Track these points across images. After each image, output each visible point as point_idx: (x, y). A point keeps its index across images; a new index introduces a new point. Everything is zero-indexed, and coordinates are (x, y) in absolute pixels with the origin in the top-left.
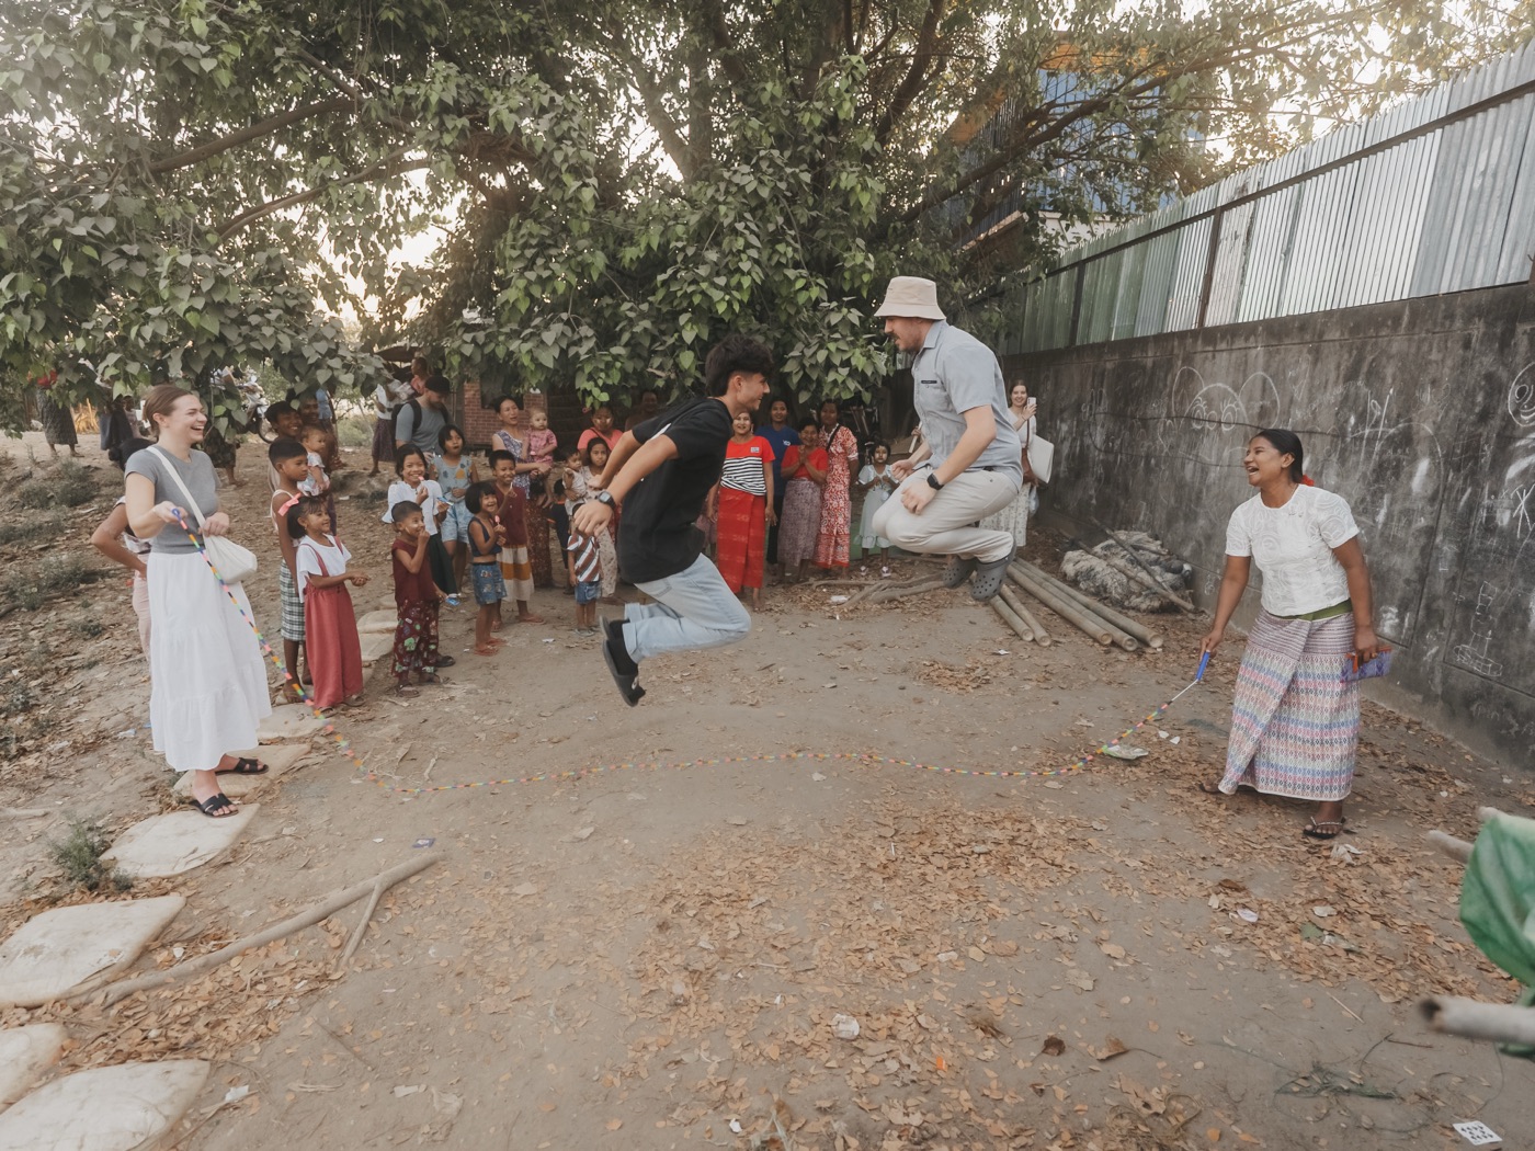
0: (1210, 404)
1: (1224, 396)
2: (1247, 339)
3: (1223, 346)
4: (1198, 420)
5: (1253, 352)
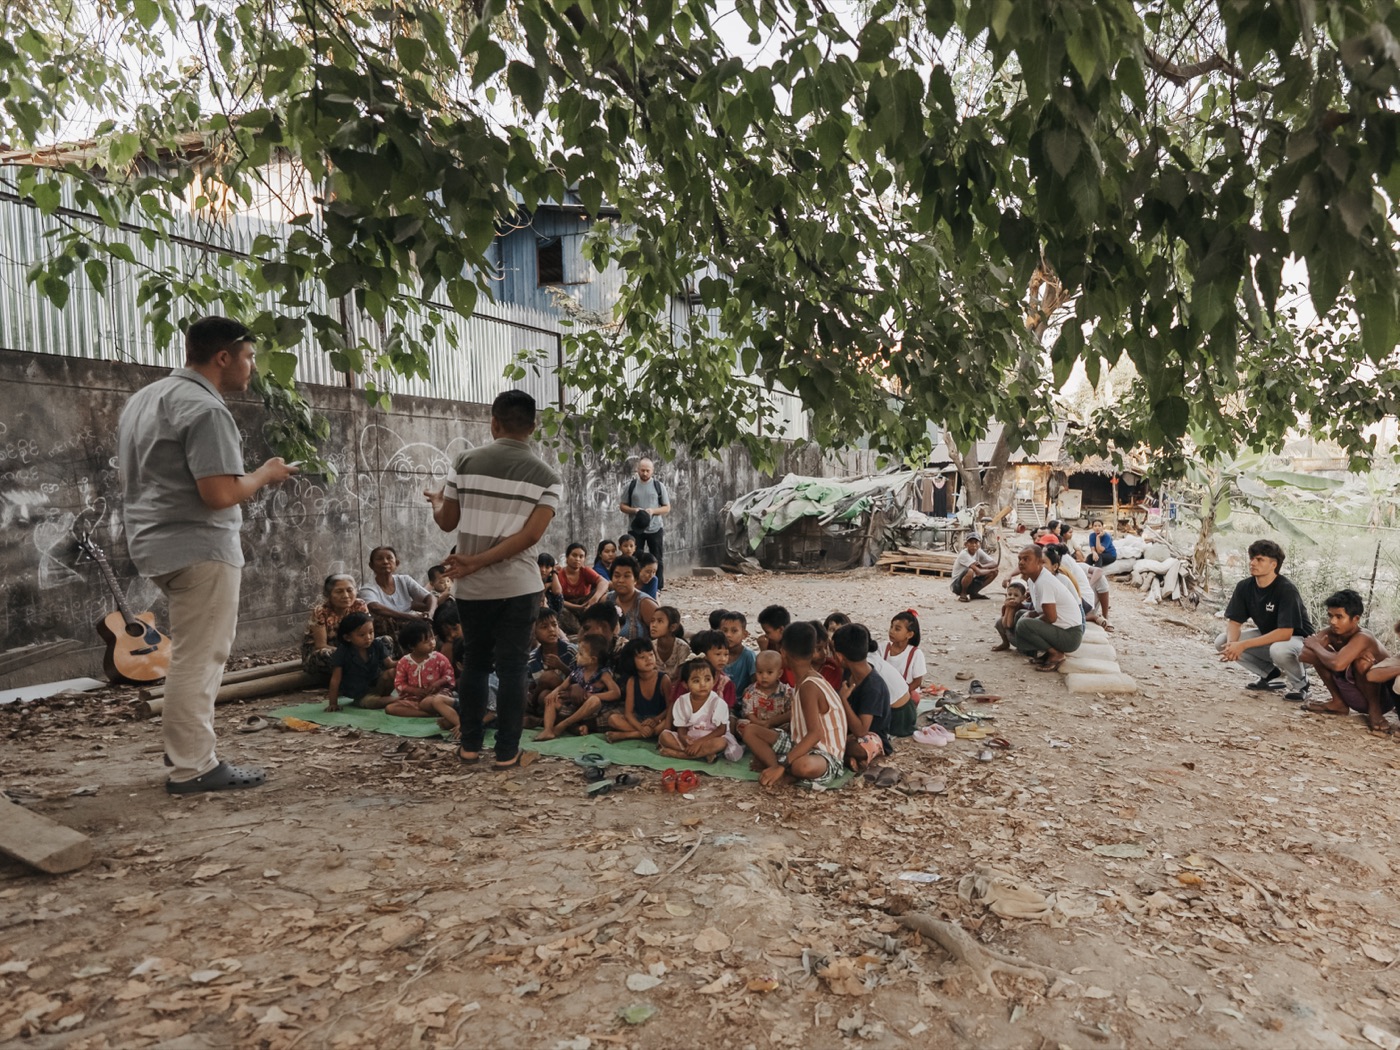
0: (416, 459)
1: (430, 453)
2: (444, 412)
3: (421, 413)
4: (404, 473)
5: (451, 424)
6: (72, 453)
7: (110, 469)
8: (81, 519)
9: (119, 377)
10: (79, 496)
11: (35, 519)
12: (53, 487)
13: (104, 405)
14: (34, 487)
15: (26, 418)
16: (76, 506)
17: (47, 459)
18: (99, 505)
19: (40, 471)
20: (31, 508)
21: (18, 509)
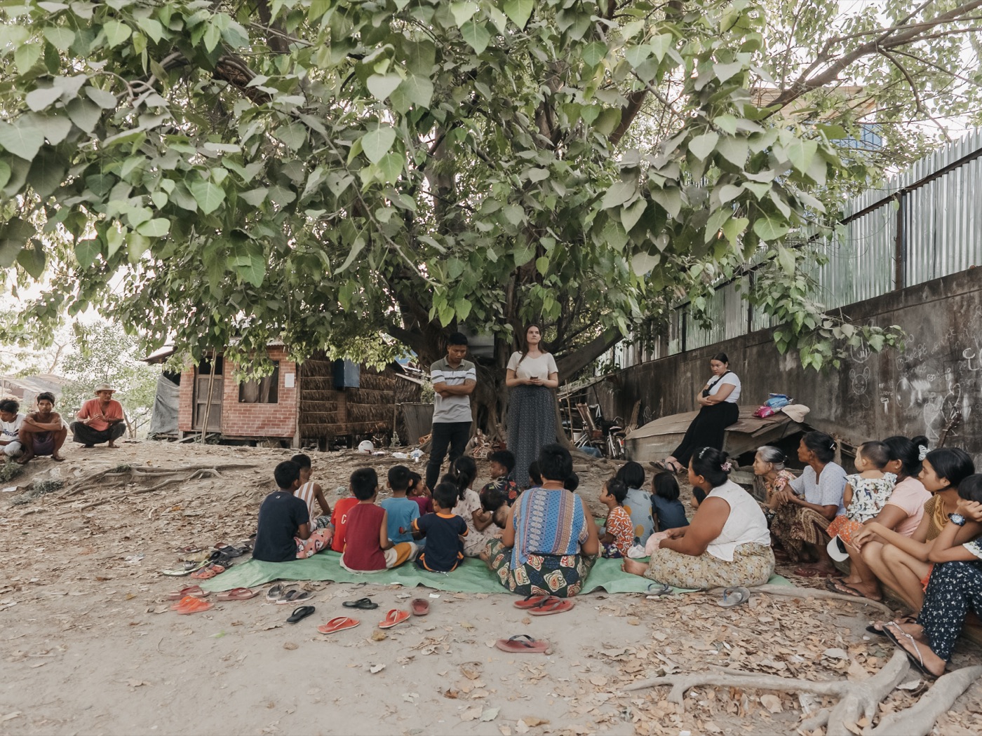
6: (943, 348)
7: (964, 359)
8: (947, 401)
9: (972, 280)
10: (945, 383)
11: (925, 400)
12: (933, 377)
13: (962, 306)
14: (924, 378)
15: (922, 328)
16: (944, 391)
17: (931, 356)
18: (956, 390)
19: (927, 365)
20: (923, 393)
21: (917, 394)
